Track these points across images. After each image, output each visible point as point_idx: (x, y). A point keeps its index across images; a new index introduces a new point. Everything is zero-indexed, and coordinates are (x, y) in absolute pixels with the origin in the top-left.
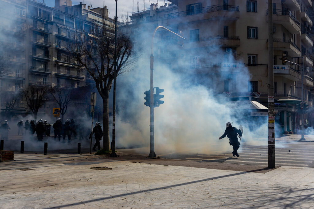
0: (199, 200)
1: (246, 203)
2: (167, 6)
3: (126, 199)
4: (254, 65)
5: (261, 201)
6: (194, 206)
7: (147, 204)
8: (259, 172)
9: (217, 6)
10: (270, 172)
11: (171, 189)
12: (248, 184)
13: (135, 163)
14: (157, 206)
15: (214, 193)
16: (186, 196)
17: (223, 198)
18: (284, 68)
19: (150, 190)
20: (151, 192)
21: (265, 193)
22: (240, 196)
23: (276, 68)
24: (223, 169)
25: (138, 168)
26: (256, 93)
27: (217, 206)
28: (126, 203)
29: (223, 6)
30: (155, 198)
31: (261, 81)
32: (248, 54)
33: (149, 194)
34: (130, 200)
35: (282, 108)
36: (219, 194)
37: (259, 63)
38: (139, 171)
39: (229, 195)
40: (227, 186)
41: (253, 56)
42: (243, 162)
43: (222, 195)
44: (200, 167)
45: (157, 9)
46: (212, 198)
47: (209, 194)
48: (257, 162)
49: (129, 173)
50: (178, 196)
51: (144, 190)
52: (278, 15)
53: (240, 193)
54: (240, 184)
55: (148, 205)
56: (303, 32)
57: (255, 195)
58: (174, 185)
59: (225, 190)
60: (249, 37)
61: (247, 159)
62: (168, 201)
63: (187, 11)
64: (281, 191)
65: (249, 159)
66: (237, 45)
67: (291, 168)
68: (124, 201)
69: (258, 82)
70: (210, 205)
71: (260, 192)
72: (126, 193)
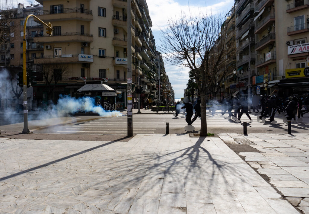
0: (85, 176)
1: (130, 174)
2: (32, 7)
3: (6, 184)
4: (104, 57)
5: (141, 170)
6: (84, 184)
7: (32, 188)
8: (123, 140)
9: (76, 8)
10: (131, 140)
11: (53, 165)
12: (121, 153)
13: (10, 140)
14: (44, 189)
15: (96, 166)
16: (71, 173)
17: (107, 170)
18: (124, 60)
19: (31, 169)
20: (33, 171)
21: (139, 161)
22: (121, 167)
23: (119, 60)
24: (92, 140)
25: (14, 144)
26: (105, 78)
27: (106, 181)
28: (8, 190)
29: (80, 9)
30: (40, 179)
31: (108, 70)
32: (99, 49)
33: (32, 174)
34: (12, 185)
35: (123, 90)
36: (101, 167)
37: (107, 56)
38: (15, 147)
39: (111, 167)
40: (104, 157)
41: (103, 50)
42: (105, 133)
43: (105, 168)
44: (72, 140)
45: (24, 8)
46: (97, 172)
47: (92, 168)
48: (116, 132)
49: (5, 151)
50: (64, 174)
51: (25, 170)
52: (120, 21)
53: (119, 163)
54: (114, 154)
55: (34, 189)
56: (136, 35)
57: (132, 164)
58: (55, 160)
59: (105, 162)
60: (99, 35)
61: (107, 129)
62: (54, 181)
63: (51, 10)
64: (151, 158)
65: (109, 129)
66: (91, 41)
67: (145, 135)
68: (5, 187)
69: (107, 70)
70: (98, 181)
71: (134, 160)
72: (5, 176)
